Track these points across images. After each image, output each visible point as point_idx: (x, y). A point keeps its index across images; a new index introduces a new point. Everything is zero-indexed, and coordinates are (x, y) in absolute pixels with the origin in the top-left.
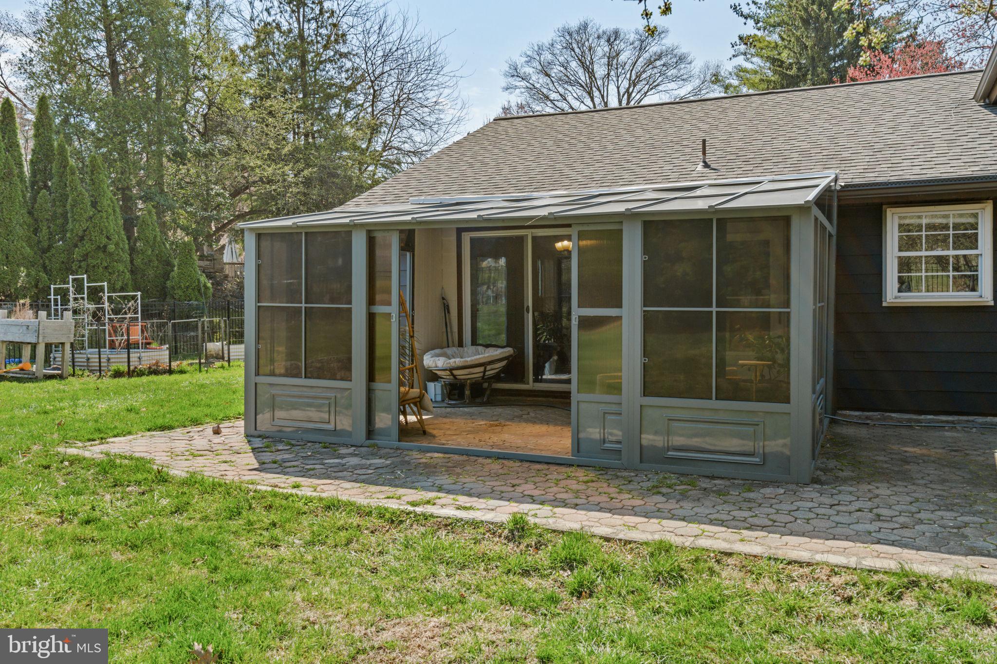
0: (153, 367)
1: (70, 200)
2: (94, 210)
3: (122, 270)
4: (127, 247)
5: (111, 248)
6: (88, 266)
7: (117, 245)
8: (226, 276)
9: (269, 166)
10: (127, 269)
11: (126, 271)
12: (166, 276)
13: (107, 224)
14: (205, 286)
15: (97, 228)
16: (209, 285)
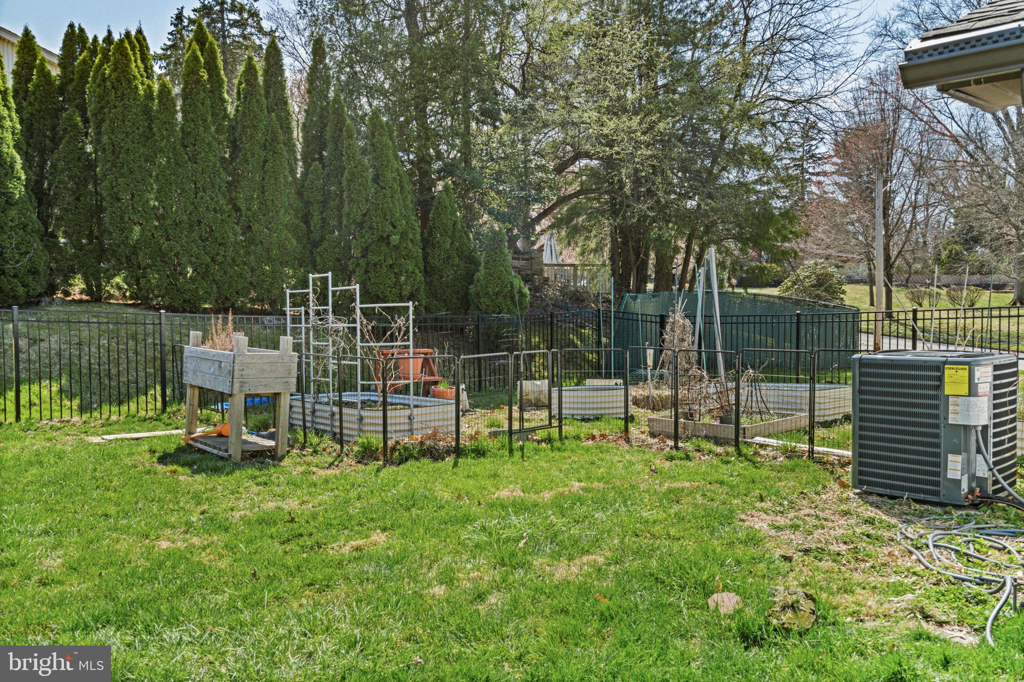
0: (428, 443)
1: (346, 174)
2: (376, 186)
3: (411, 270)
4: (418, 237)
5: (395, 239)
6: (368, 263)
7: (404, 235)
8: (546, 280)
9: (611, 119)
10: (419, 268)
11: (417, 271)
12: (469, 277)
13: (391, 205)
14: (520, 292)
15: (380, 212)
16: (526, 290)
